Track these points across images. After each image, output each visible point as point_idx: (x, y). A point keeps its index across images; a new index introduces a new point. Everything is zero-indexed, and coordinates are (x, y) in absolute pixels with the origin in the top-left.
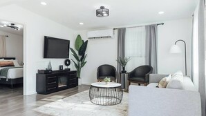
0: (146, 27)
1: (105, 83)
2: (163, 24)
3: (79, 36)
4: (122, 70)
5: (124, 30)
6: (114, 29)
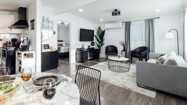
1: (118, 58)
3: (100, 27)
5: (130, 23)
6: (123, 22)
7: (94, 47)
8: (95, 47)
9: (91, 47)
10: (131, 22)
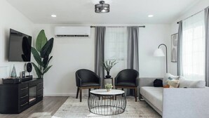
0: (128, 28)
2: (144, 27)
3: (43, 31)
4: (106, 74)
5: (104, 28)
6: (91, 27)
7: (31, 74)
8: (34, 74)
9: (27, 74)
10: (107, 28)
